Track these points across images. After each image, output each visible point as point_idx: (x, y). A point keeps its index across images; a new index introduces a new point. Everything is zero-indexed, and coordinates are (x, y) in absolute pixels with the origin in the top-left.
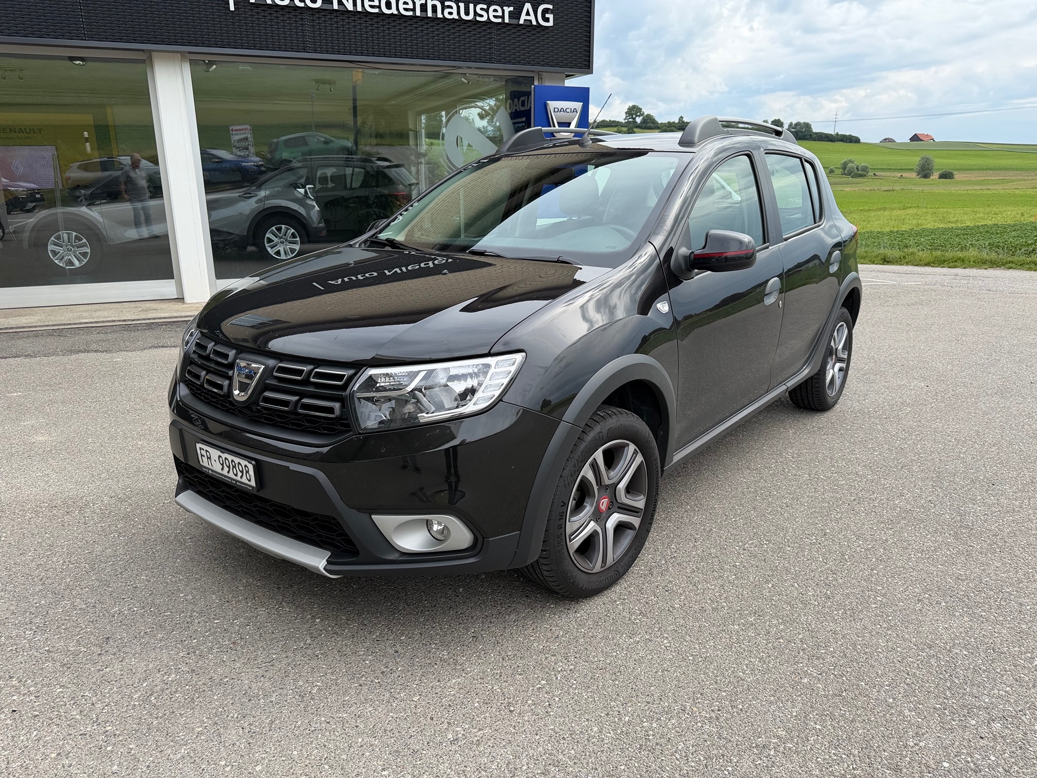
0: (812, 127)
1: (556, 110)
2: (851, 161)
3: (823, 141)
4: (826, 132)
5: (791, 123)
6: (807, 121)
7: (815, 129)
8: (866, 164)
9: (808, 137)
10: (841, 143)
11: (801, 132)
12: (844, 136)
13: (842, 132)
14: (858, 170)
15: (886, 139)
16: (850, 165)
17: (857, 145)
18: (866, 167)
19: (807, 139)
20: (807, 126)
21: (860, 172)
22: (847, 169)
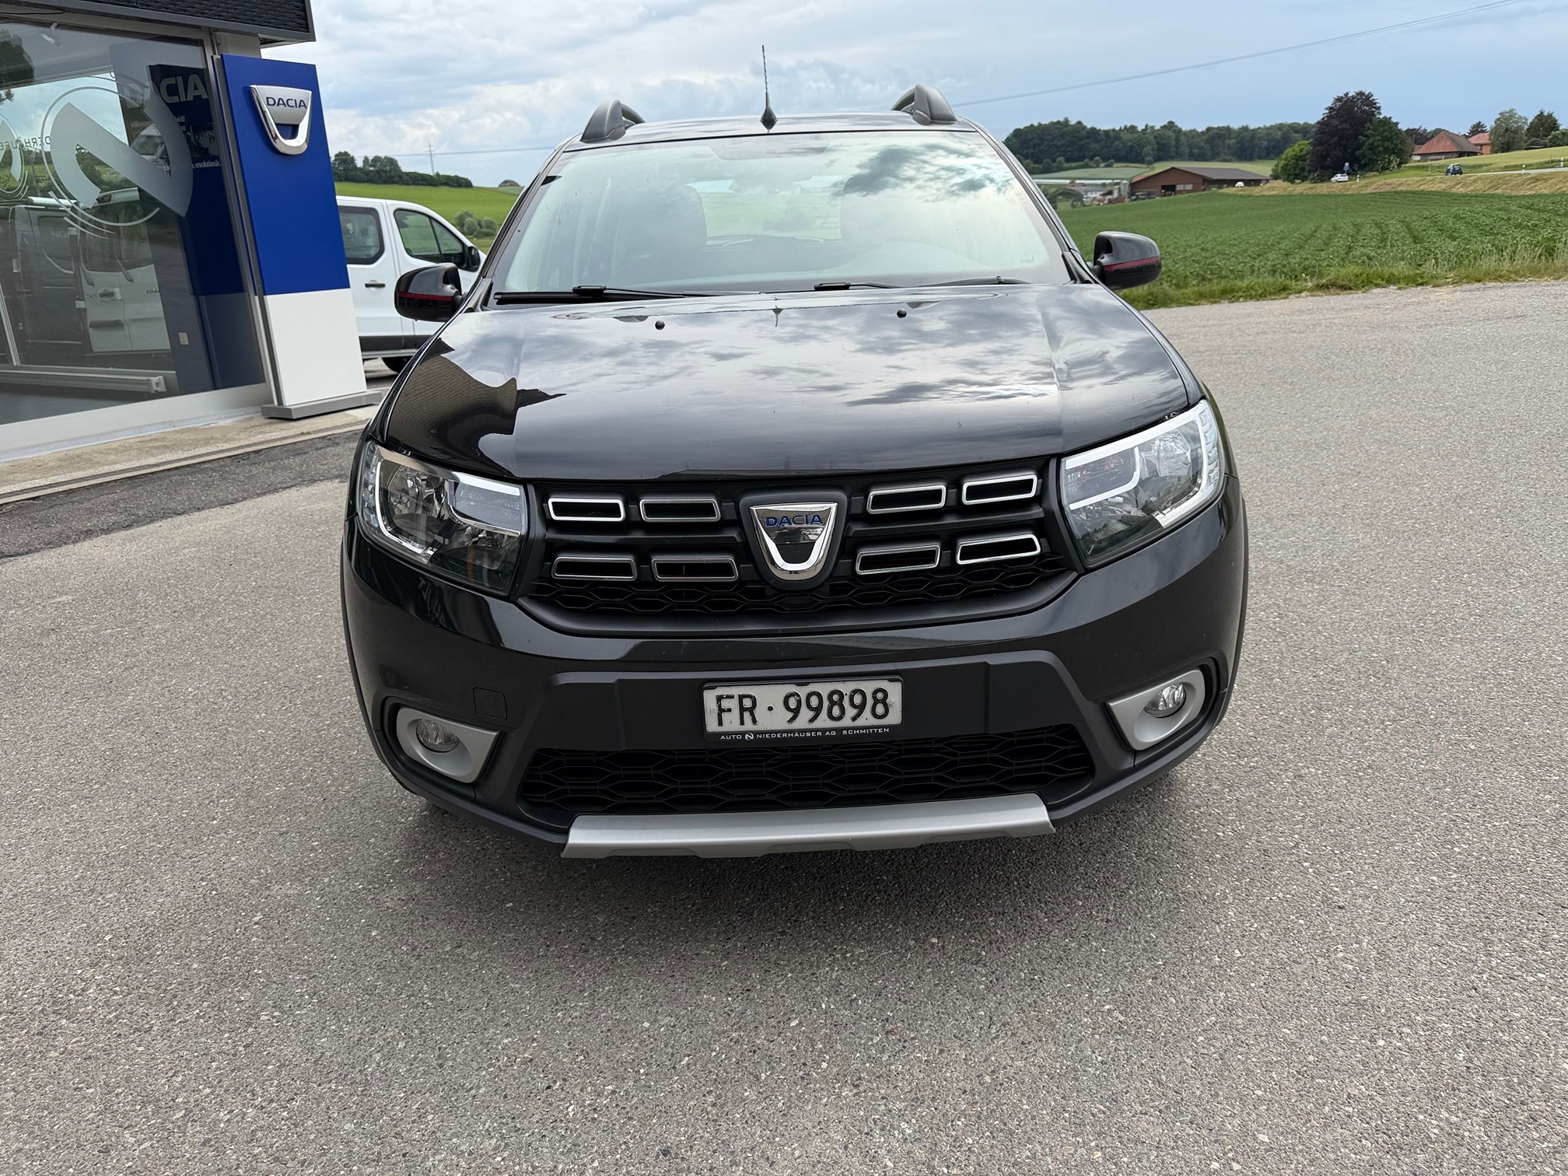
0: (400, 164)
1: (271, 102)
2: (468, 214)
3: (420, 184)
4: (421, 172)
5: (366, 159)
6: (390, 155)
7: (406, 167)
8: (490, 218)
9: (397, 179)
10: (446, 188)
11: (385, 172)
12: (448, 177)
13: (444, 172)
14: (481, 227)
15: (505, 182)
16: (468, 219)
17: (469, 190)
18: (491, 223)
19: (396, 183)
20: (392, 162)
21: (485, 230)
22: (466, 225)
